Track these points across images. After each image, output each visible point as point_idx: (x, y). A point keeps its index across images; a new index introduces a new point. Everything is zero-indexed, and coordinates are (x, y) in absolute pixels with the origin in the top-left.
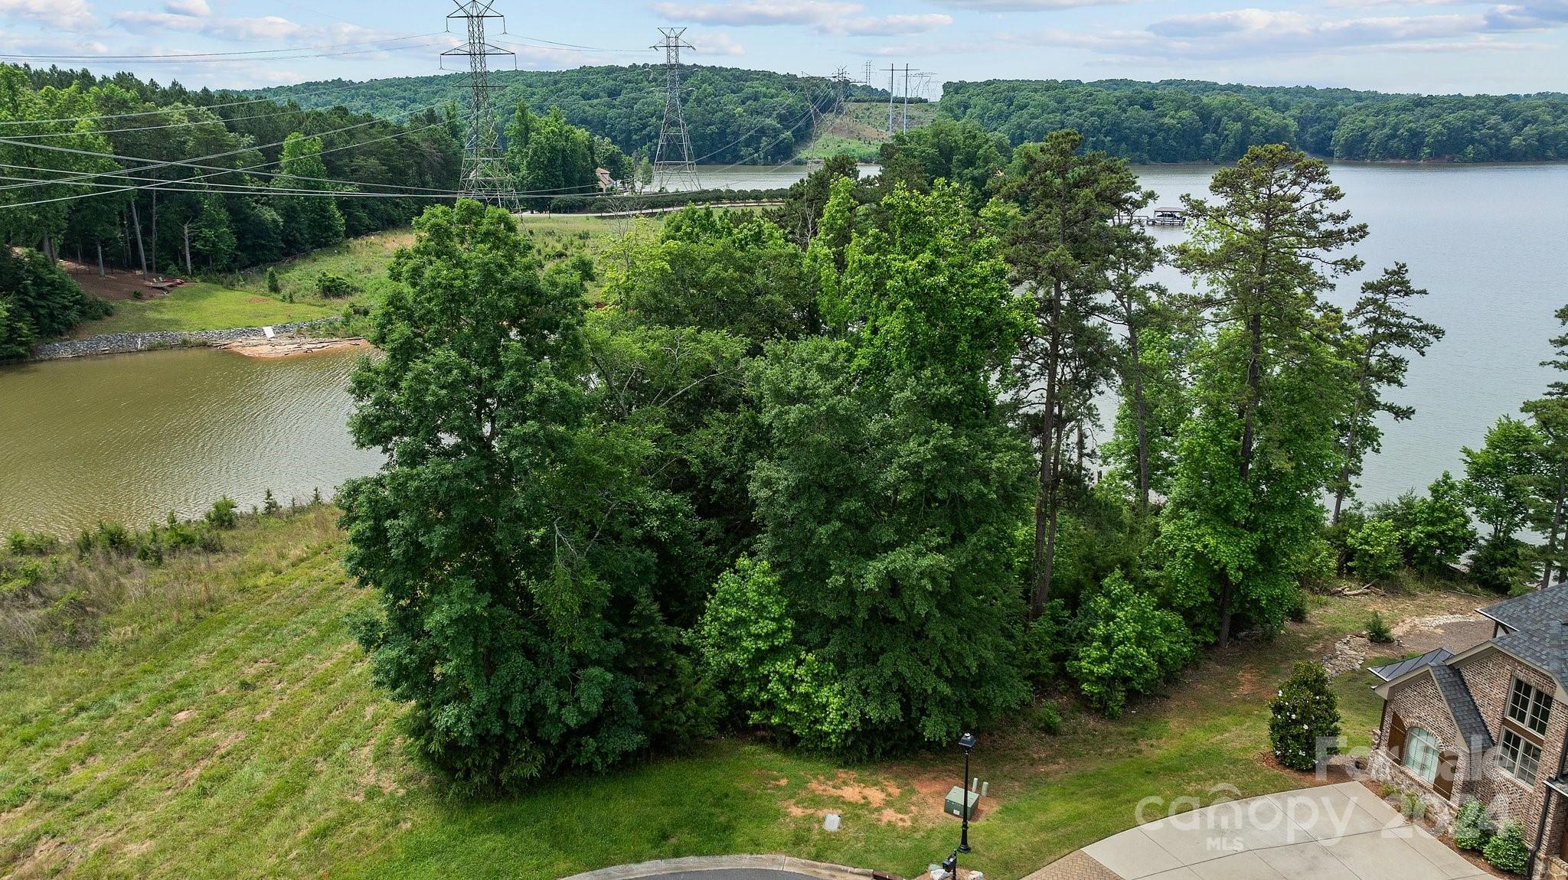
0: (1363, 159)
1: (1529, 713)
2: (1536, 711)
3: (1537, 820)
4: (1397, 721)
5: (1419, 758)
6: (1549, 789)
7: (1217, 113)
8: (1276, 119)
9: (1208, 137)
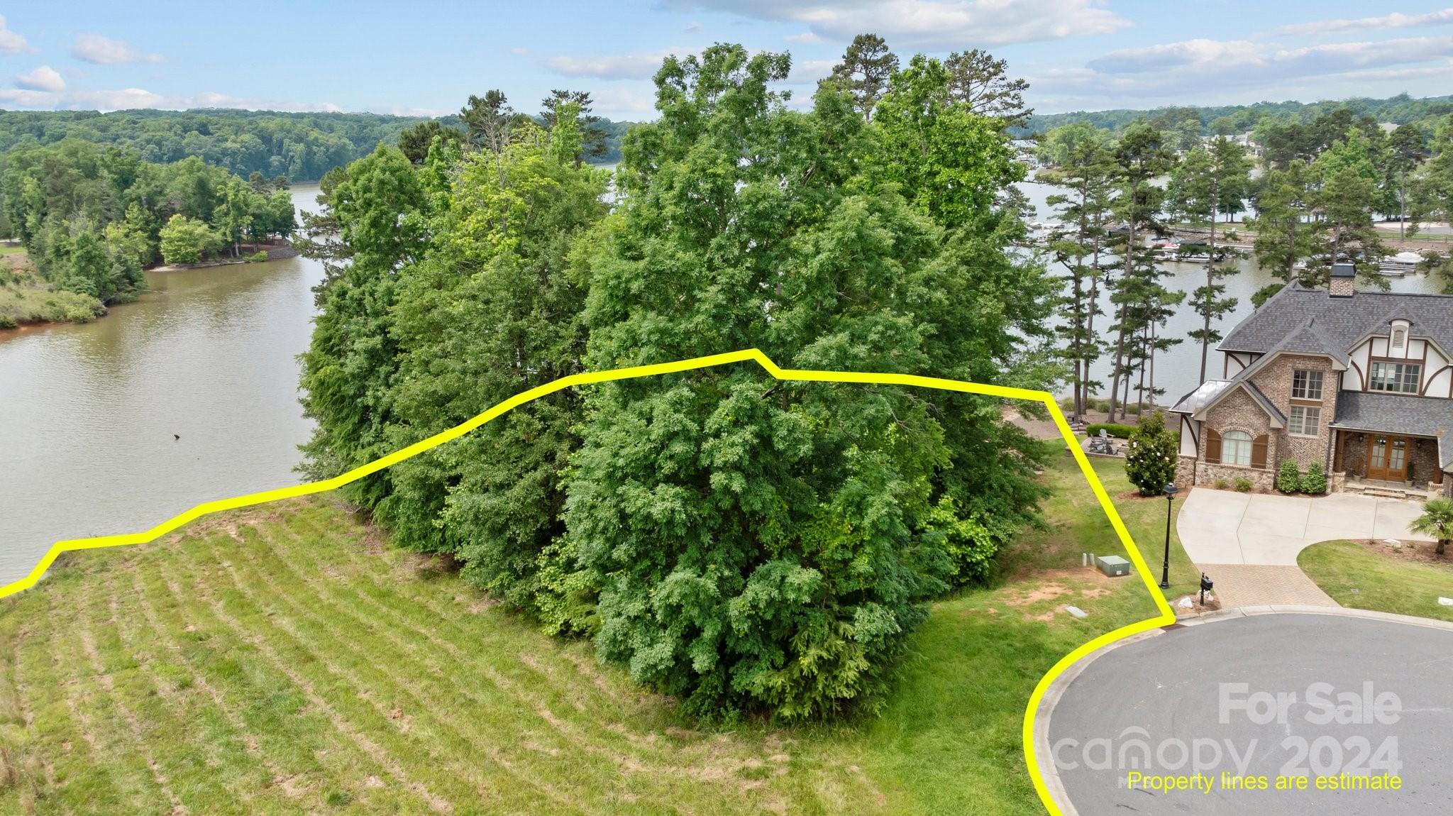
1: (1307, 389)
2: (1312, 386)
3: (1325, 453)
4: (1211, 433)
5: (1233, 452)
6: (1331, 429)
7: (276, 137)
8: (333, 140)
9: (275, 160)
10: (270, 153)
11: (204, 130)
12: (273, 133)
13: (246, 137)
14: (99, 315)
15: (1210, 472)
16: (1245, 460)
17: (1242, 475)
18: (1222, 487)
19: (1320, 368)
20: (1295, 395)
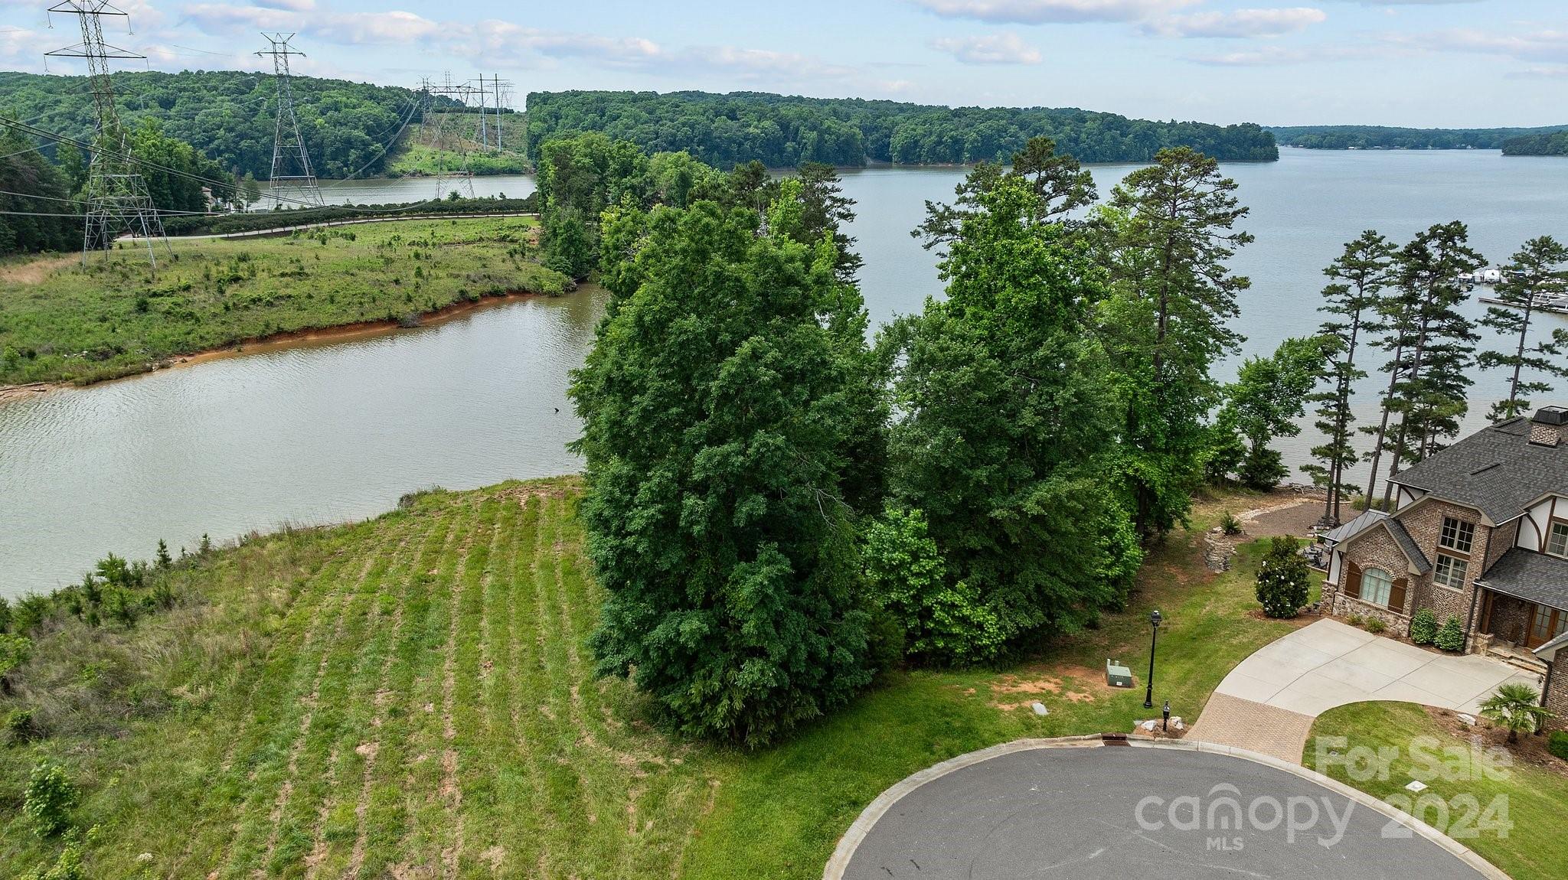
0: (917, 163)
1: (1456, 539)
2: (1461, 536)
3: (1468, 610)
4: (1353, 567)
5: (1373, 590)
6: (1477, 587)
7: (794, 123)
8: (844, 128)
9: (789, 145)
10: (786, 139)
11: (732, 116)
12: (791, 120)
13: (767, 124)
14: (568, 290)
15: (1347, 605)
16: (1383, 602)
17: (1378, 615)
18: (1356, 623)
19: (1471, 520)
20: (1444, 542)
